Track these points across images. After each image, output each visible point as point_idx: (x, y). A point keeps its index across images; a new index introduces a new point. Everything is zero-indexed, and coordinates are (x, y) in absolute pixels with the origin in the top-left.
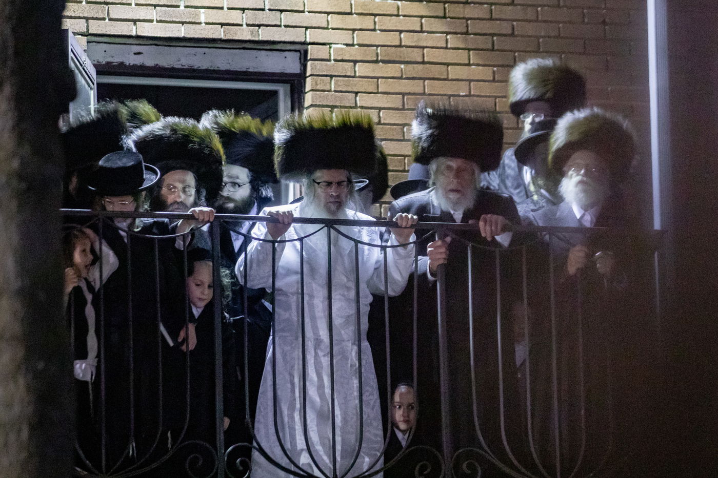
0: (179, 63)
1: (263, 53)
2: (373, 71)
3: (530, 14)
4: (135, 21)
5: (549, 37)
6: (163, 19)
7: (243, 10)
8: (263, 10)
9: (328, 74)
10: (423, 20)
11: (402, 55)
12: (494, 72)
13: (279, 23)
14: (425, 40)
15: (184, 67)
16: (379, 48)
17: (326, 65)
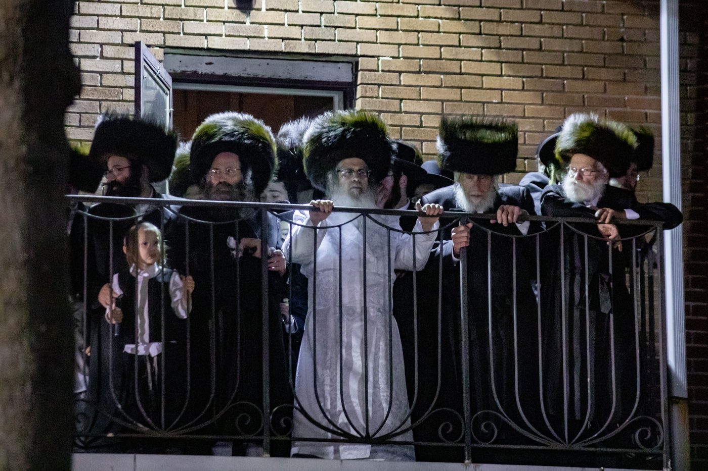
0: (245, 72)
1: (321, 64)
2: (416, 80)
4: (206, 36)
6: (231, 34)
7: (302, 26)
8: (320, 26)
9: (376, 83)
10: (461, 36)
11: (442, 67)
12: (523, 82)
13: (333, 38)
14: (462, 53)
15: (250, 76)
16: (422, 61)
17: (375, 75)
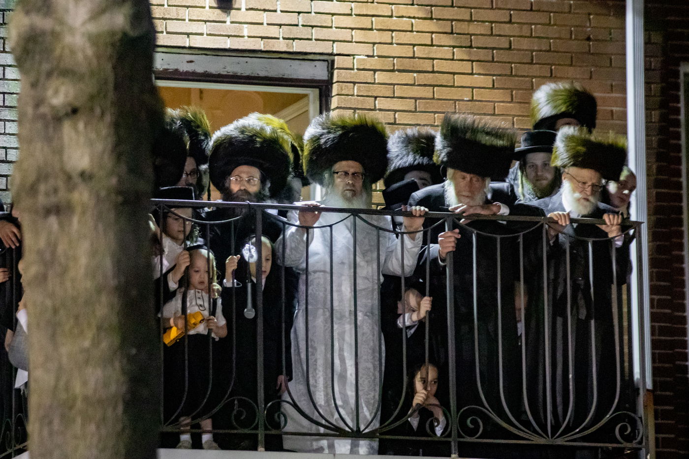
0: (225, 70)
1: (297, 62)
2: (390, 78)
3: (525, 31)
4: (188, 34)
5: (541, 51)
6: (212, 33)
7: (280, 25)
8: (297, 25)
9: (352, 81)
10: (434, 36)
11: (414, 65)
12: (493, 80)
13: (310, 37)
14: (434, 52)
15: (229, 74)
16: (395, 59)
17: (350, 73)
